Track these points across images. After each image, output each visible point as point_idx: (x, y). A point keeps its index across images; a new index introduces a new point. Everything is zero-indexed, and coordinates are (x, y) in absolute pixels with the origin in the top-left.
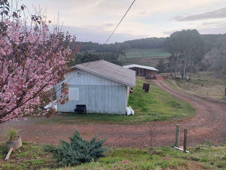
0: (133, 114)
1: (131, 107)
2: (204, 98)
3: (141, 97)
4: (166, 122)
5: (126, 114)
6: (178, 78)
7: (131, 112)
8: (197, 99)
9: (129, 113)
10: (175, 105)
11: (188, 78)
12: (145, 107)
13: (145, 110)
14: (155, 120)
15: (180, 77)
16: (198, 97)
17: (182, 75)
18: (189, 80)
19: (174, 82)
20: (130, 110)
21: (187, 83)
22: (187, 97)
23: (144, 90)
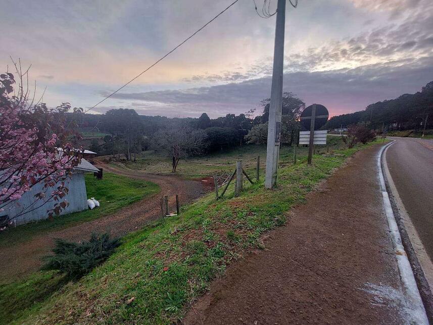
0: (99, 205)
1: (93, 198)
2: (158, 175)
3: (95, 185)
4: (142, 201)
5: (90, 208)
6: (124, 160)
7: (95, 203)
8: (154, 176)
9: (93, 206)
10: (138, 185)
11: (133, 158)
12: (109, 195)
13: (110, 198)
14: (130, 203)
15: (125, 158)
16: (153, 174)
17: (127, 156)
18: (135, 160)
19: (122, 165)
20: (93, 203)
21: (134, 164)
22: (144, 177)
23: (96, 177)
